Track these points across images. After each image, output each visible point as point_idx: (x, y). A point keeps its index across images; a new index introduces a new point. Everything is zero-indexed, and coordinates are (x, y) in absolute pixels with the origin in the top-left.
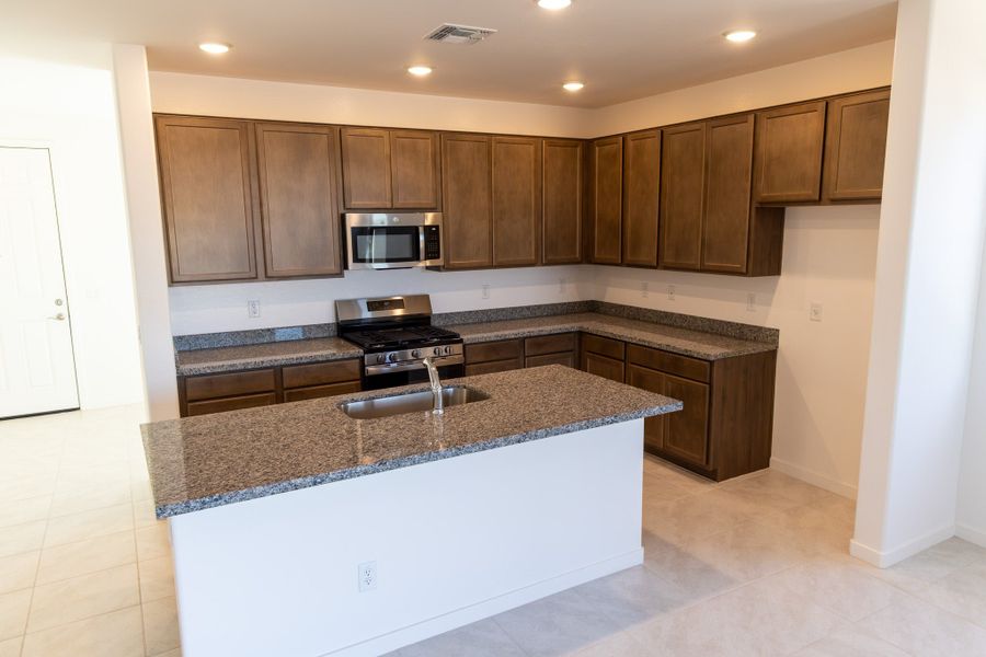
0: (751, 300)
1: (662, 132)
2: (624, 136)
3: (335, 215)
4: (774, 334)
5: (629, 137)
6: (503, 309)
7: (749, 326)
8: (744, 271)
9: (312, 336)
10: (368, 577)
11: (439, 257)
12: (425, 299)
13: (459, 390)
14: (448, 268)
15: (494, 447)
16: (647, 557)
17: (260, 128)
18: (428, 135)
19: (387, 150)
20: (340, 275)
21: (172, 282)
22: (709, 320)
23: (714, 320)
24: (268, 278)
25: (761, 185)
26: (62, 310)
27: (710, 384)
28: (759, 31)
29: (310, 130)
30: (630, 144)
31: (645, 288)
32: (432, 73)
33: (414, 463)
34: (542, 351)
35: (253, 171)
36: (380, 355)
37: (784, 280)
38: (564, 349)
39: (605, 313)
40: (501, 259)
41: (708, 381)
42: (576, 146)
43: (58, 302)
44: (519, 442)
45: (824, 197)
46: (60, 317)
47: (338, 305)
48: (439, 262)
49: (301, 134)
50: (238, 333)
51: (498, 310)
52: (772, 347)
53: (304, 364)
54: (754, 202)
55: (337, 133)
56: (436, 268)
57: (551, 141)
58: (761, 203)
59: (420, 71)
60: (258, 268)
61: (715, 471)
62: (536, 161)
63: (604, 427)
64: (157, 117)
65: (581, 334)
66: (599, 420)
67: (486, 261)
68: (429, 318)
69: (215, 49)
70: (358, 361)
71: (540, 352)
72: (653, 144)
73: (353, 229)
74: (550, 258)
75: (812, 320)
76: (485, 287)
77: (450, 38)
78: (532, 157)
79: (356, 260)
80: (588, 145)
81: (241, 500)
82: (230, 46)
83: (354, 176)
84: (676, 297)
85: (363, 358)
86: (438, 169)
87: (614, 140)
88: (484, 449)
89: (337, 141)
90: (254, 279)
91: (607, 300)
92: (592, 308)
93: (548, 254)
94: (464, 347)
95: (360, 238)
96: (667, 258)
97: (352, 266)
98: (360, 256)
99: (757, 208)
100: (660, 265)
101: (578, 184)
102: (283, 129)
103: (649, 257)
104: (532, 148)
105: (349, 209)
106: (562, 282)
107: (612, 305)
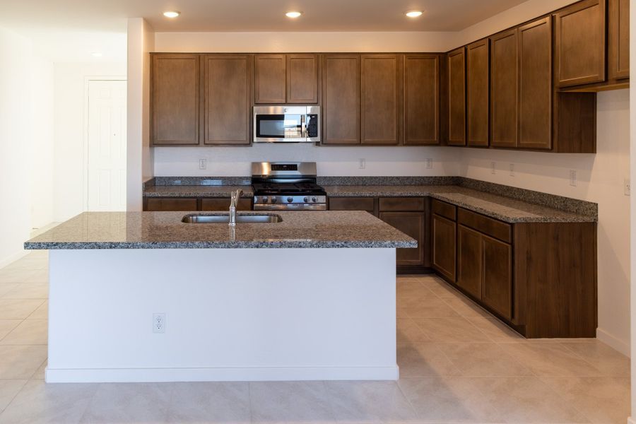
0: (573, 176)
1: (490, 40)
2: (465, 47)
3: (248, 109)
4: (594, 207)
5: (469, 47)
6: (376, 178)
7: (572, 200)
8: (550, 147)
9: (236, 184)
10: (159, 323)
11: (316, 136)
12: (313, 165)
13: (272, 217)
14: (325, 143)
15: (236, 247)
17: (207, 57)
18: (313, 57)
19: (284, 67)
20: (249, 145)
21: (153, 144)
22: (539, 193)
23: (543, 194)
24: (206, 145)
25: (559, 72)
27: (512, 244)
29: (236, 57)
30: (469, 52)
31: (493, 166)
32: (301, 16)
33: (176, 247)
34: (395, 208)
36: (265, 197)
37: (599, 158)
38: (415, 209)
39: (466, 187)
40: (368, 140)
41: (510, 241)
42: (433, 58)
44: (257, 247)
45: (610, 77)
47: (253, 165)
48: (318, 139)
49: (231, 59)
50: (192, 178)
51: (371, 178)
53: (215, 198)
54: (554, 88)
55: (252, 58)
56: (317, 143)
57: (410, 56)
58: (561, 88)
59: (293, 15)
60: (200, 138)
62: (397, 70)
63: (334, 249)
64: (152, 55)
65: (430, 199)
66: (329, 243)
67: (355, 140)
68: (315, 179)
69: (171, 15)
70: (250, 200)
71: (391, 209)
72: (484, 50)
73: (258, 115)
74: (409, 140)
75: (626, 195)
76: (362, 160)
78: (395, 68)
79: (258, 135)
80: (443, 58)
81: (68, 248)
82: (179, 13)
83: (261, 83)
84: (516, 173)
85: (253, 199)
87: (459, 51)
88: (228, 247)
89: (252, 63)
90: (197, 145)
91: (468, 176)
92: (458, 183)
93: (407, 137)
94: (328, 199)
95: (261, 122)
96: (495, 139)
97: (255, 139)
98: (261, 134)
99: (560, 94)
100: (489, 145)
101: (436, 86)
102: (220, 57)
103: (482, 137)
104: (394, 61)
105: (257, 104)
106: (429, 160)
107: (472, 181)
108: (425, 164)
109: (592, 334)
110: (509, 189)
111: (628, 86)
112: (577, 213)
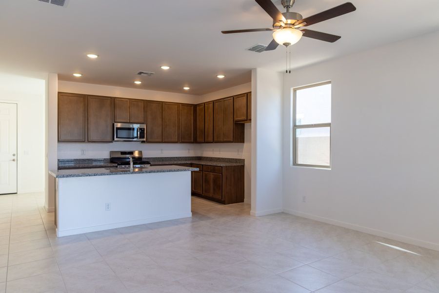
1: (214, 102)
2: (204, 103)
3: (111, 124)
4: (243, 161)
5: (206, 104)
6: (167, 158)
7: (238, 159)
8: (232, 141)
10: (108, 206)
11: (144, 138)
12: (140, 152)
14: (148, 142)
16: (192, 215)
17: (89, 97)
18: (142, 101)
19: (129, 105)
20: (111, 142)
21: (58, 141)
22: (229, 159)
24: (89, 142)
25: (235, 117)
26: (15, 158)
27: (222, 174)
28: (225, 76)
29: (105, 98)
30: (206, 105)
32: (141, 83)
35: (86, 109)
37: (246, 144)
39: (203, 160)
40: (166, 140)
42: (191, 106)
43: (14, 155)
45: (247, 119)
46: (14, 160)
47: (112, 153)
48: (145, 140)
49: (102, 99)
50: (77, 159)
52: (242, 164)
54: (234, 121)
55: (113, 100)
56: (143, 142)
57: (183, 105)
59: (138, 83)
60: (85, 139)
61: (224, 201)
62: (178, 110)
64: (59, 93)
65: (191, 164)
67: (160, 140)
68: (142, 158)
69: (78, 75)
72: (211, 105)
73: (117, 128)
76: (161, 150)
77: (142, 74)
78: (177, 109)
79: (117, 137)
80: (195, 107)
82: (82, 74)
83: (118, 112)
84: (221, 152)
86: (145, 111)
87: (202, 104)
89: (113, 102)
90: (84, 142)
92: (199, 159)
93: (182, 139)
95: (118, 131)
96: (215, 139)
97: (115, 139)
98: (118, 136)
99: (235, 123)
100: (214, 142)
101: (192, 117)
102: (96, 97)
103: (211, 139)
104: (176, 106)
105: (116, 122)
106: (189, 150)
107: (205, 157)
108: (187, 151)
109: (243, 201)
110: (219, 159)
111: (251, 122)
112: (239, 163)
